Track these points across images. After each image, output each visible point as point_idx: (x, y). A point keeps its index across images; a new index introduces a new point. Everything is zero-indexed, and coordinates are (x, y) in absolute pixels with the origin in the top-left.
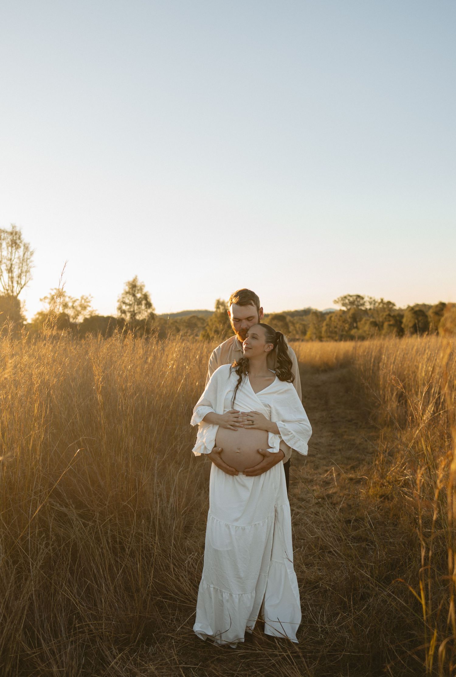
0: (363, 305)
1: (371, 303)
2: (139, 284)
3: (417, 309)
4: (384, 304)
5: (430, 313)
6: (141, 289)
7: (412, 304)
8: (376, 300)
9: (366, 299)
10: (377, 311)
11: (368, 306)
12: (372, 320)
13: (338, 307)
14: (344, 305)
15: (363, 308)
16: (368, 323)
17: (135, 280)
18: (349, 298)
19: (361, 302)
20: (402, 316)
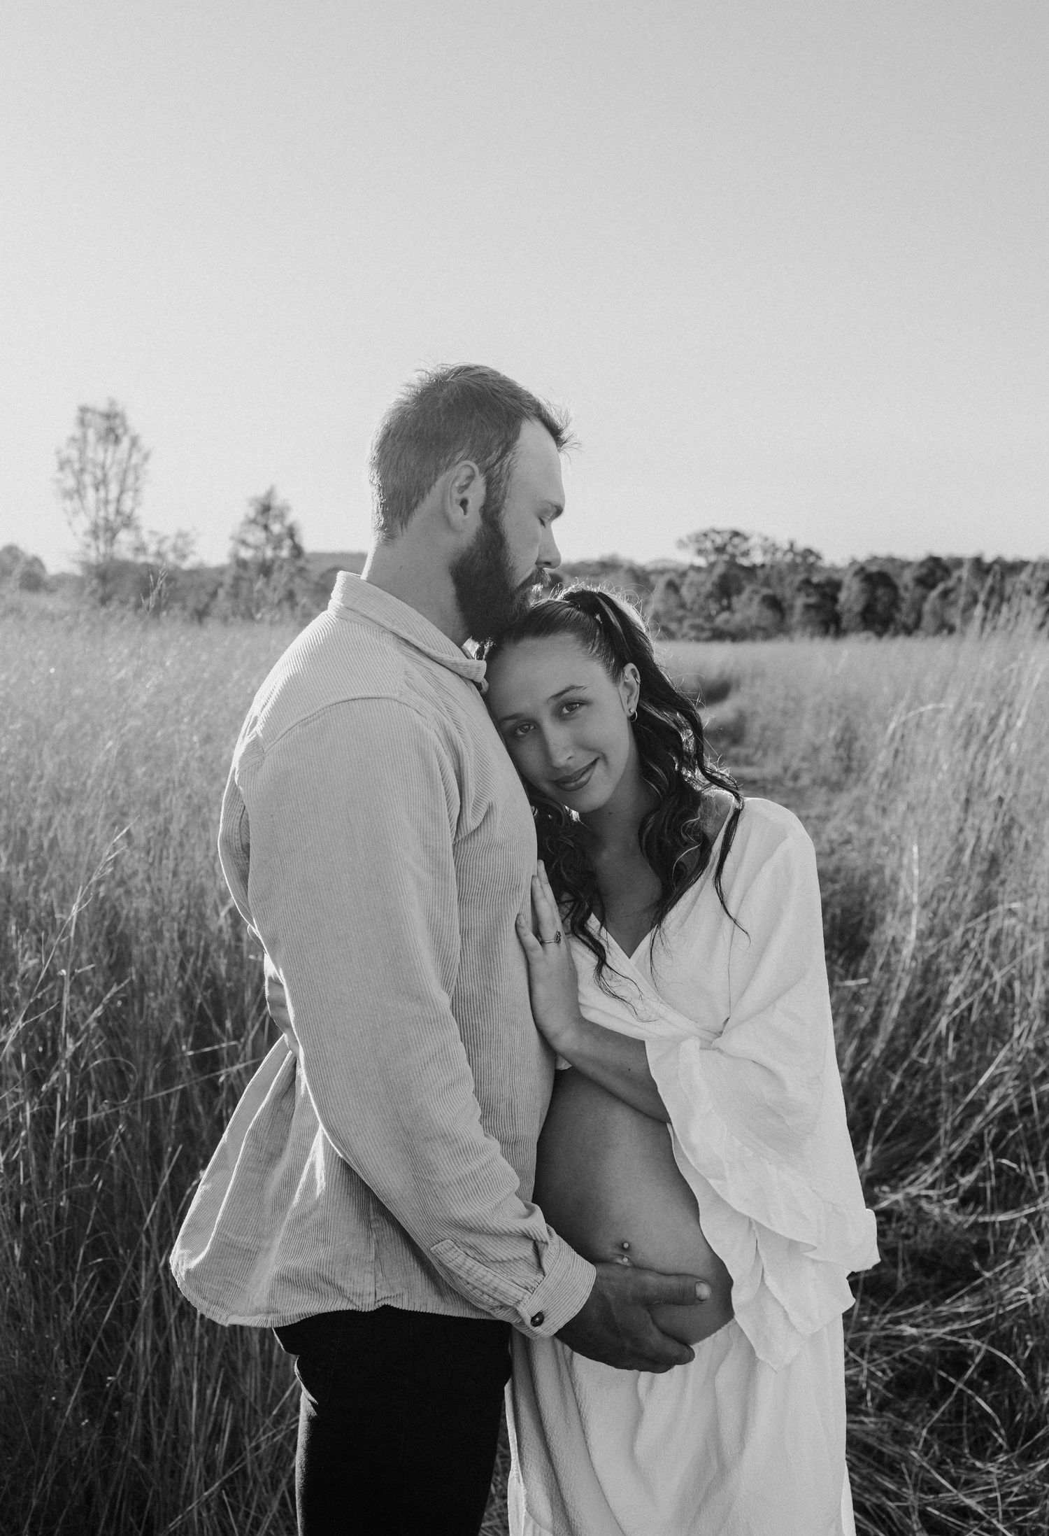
0: (746, 554)
1: (765, 552)
2: (277, 502)
3: (874, 569)
4: (796, 554)
5: (907, 578)
6: (281, 516)
7: (862, 557)
8: (778, 545)
9: (755, 541)
10: (780, 572)
11: (757, 558)
12: (766, 591)
13: (687, 558)
14: (700, 552)
15: (745, 562)
16: (757, 599)
17: (270, 494)
18: (713, 536)
19: (744, 547)
20: (836, 586)
